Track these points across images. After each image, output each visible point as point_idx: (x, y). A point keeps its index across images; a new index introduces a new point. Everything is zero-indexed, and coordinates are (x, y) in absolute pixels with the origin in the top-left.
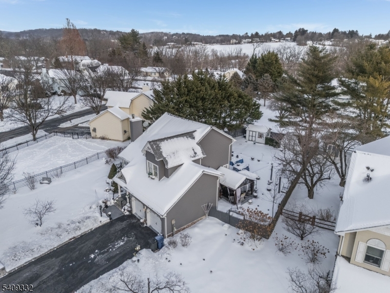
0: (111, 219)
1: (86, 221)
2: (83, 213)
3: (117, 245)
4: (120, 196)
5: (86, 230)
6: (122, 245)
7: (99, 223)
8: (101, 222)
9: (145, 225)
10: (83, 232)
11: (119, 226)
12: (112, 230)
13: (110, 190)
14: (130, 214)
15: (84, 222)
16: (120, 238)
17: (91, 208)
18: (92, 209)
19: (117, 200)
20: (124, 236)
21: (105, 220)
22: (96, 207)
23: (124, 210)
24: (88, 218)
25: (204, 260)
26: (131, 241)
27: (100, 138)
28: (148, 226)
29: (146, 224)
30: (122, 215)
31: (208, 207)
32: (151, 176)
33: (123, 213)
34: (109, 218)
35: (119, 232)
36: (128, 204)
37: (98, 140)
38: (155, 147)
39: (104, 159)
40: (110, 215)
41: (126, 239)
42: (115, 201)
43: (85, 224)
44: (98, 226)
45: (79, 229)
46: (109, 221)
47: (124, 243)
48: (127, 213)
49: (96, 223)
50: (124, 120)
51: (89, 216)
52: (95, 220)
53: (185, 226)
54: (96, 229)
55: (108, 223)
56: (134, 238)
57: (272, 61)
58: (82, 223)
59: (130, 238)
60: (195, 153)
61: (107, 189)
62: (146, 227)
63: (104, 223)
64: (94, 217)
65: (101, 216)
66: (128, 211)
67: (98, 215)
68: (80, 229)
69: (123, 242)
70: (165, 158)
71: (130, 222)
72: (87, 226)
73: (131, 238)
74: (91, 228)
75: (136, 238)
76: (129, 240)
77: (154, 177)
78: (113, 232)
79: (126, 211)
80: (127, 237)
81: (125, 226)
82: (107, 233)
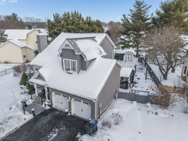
0: (34, 115)
1: (9, 121)
2: (3, 115)
3: (50, 138)
4: (37, 95)
5: (11, 130)
6: (56, 137)
7: (24, 121)
8: (25, 119)
9: (69, 114)
10: (7, 133)
11: (45, 120)
12: (39, 124)
13: (25, 92)
14: (51, 108)
15: (7, 122)
16: (50, 131)
17: (10, 109)
18: (12, 110)
19: (34, 99)
20: (53, 128)
21: (29, 117)
22: (16, 107)
23: (45, 105)
24: (11, 117)
25: (140, 133)
26: (63, 130)
27: (4, 63)
28: (72, 114)
29: (71, 113)
30: (44, 110)
31: (116, 91)
32: (69, 71)
33: (44, 109)
34: (32, 115)
35: (48, 125)
36: (47, 100)
37: (2, 64)
38: (73, 44)
39: (11, 73)
40: (33, 112)
41: (57, 130)
42: (33, 100)
43: (8, 124)
44: (23, 124)
45: (2, 130)
46: (33, 117)
47: (57, 135)
48: (48, 108)
49: (20, 121)
50: (23, 47)
51: (11, 116)
52: (19, 119)
53: (105, 109)
54: (21, 127)
55: (32, 119)
56: (65, 127)
57: (99, 24)
58: (4, 124)
59: (60, 128)
60: (101, 52)
61: (21, 92)
62: (71, 115)
63: (28, 120)
64: (17, 116)
65: (25, 114)
66: (49, 106)
67: (20, 113)
68: (4, 130)
69: (55, 133)
70: (83, 53)
71: (53, 115)
72: (11, 125)
73: (62, 128)
74: (15, 127)
75: (66, 127)
76: (61, 130)
77: (72, 72)
78: (40, 126)
79: (46, 106)
80: (57, 127)
81: (50, 119)
82: (35, 128)
